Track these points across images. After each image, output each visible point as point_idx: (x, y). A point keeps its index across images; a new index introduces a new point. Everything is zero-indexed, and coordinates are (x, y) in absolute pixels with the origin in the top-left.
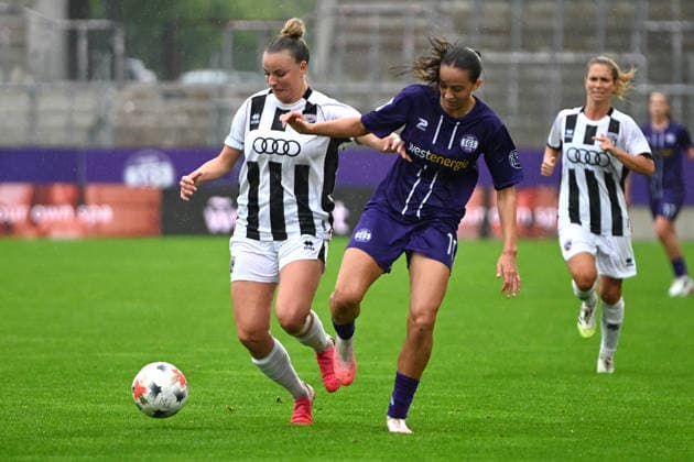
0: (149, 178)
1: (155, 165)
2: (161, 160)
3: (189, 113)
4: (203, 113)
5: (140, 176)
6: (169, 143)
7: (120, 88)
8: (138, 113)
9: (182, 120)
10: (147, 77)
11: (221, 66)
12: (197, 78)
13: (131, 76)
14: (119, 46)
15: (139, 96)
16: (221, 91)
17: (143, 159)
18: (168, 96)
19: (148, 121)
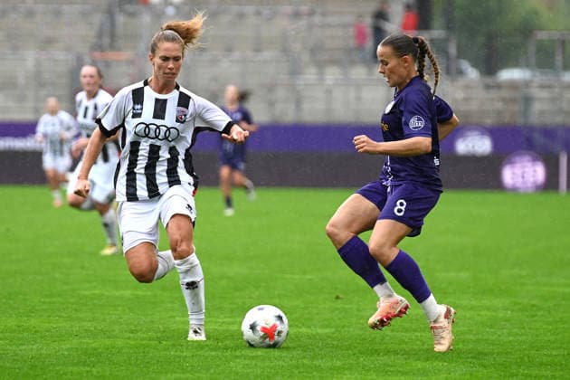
0: (473, 147)
1: (477, 138)
2: (483, 134)
3: (504, 100)
4: (513, 100)
5: (467, 146)
6: (489, 121)
7: (453, 81)
8: (466, 100)
9: (499, 105)
10: (472, 74)
11: (528, 66)
12: (509, 75)
13: (461, 73)
14: (453, 50)
15: (468, 87)
16: (527, 84)
17: (469, 133)
18: (487, 87)
19: (474, 106)
